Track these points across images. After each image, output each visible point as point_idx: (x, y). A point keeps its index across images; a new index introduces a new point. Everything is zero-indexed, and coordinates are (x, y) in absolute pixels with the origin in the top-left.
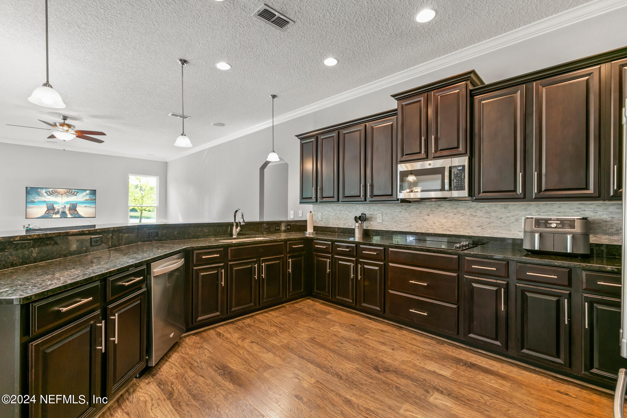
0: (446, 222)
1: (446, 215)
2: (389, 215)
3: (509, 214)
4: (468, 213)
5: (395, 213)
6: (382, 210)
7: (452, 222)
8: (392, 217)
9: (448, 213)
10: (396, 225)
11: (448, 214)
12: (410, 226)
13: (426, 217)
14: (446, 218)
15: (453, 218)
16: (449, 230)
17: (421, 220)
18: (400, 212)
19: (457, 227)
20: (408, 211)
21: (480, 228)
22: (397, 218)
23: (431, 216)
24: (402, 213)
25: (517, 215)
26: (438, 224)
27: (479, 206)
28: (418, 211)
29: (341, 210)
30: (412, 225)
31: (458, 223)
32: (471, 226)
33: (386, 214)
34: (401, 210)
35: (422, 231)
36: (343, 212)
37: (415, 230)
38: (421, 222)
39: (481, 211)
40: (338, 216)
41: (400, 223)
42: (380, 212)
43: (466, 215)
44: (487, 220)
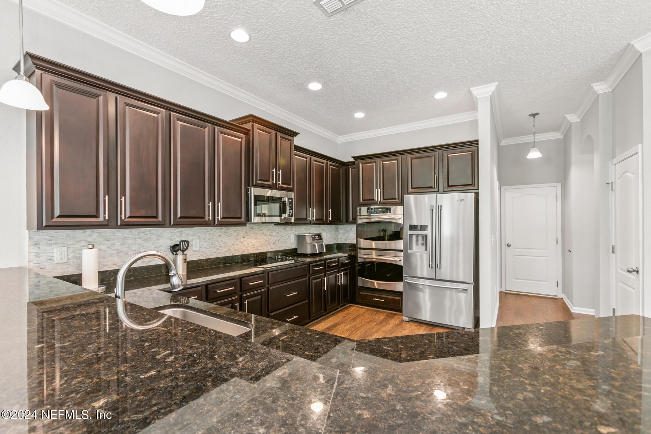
0: (256, 242)
1: (256, 236)
2: (207, 240)
3: (286, 233)
4: (268, 234)
5: (214, 237)
6: (198, 234)
7: (260, 242)
8: (211, 242)
9: (257, 234)
10: (215, 251)
11: (257, 236)
12: (229, 249)
13: (242, 239)
14: (256, 238)
15: (260, 239)
16: (258, 249)
17: (238, 243)
18: (219, 236)
19: (263, 245)
20: (227, 234)
21: (274, 245)
22: (217, 243)
23: (246, 237)
24: (222, 237)
25: (289, 233)
26: (250, 244)
27: (274, 228)
28: (236, 234)
29: (125, 239)
30: (231, 248)
31: (263, 243)
32: (270, 243)
33: (204, 240)
34: (220, 233)
35: (239, 253)
36: (129, 242)
37: (233, 253)
38: (238, 245)
39: (275, 232)
40: (118, 250)
41: (220, 248)
42: (197, 238)
43: (267, 235)
44: (277, 238)
